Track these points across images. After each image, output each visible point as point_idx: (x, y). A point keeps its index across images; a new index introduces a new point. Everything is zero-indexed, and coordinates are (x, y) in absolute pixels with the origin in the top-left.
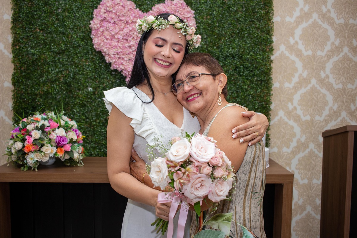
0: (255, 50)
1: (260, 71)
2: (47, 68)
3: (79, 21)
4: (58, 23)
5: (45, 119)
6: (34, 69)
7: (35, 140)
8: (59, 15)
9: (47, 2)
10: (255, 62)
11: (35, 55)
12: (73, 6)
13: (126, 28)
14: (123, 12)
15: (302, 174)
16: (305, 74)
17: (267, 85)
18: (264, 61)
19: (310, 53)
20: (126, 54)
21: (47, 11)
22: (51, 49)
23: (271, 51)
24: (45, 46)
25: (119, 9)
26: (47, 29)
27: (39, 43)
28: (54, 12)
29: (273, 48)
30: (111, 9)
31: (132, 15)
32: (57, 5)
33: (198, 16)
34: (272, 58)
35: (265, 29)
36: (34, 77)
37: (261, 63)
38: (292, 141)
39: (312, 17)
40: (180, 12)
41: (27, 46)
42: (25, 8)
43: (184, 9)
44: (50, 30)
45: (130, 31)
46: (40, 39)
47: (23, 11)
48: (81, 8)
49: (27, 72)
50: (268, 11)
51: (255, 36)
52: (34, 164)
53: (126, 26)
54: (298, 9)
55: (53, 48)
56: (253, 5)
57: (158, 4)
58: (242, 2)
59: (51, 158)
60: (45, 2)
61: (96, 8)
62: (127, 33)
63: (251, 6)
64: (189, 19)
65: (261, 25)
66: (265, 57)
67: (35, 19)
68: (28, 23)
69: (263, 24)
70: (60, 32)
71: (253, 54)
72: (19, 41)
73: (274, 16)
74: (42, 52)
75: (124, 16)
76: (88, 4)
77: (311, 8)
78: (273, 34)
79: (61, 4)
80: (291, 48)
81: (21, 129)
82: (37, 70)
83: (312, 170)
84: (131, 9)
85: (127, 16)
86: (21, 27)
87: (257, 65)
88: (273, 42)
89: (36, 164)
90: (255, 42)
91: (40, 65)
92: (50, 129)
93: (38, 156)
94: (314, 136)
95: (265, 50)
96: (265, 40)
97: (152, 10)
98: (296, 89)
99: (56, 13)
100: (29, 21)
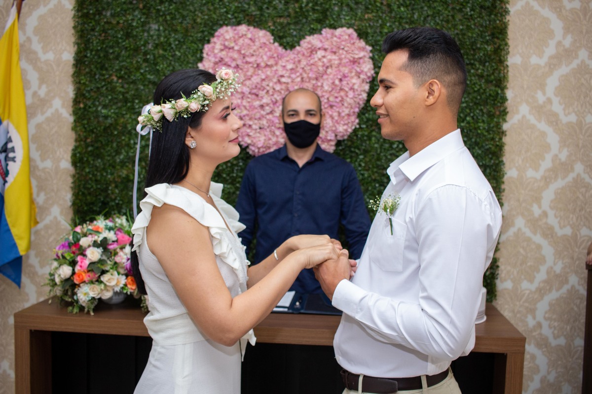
0: (475, 113)
1: (483, 149)
2: (127, 139)
3: (181, 64)
4: (146, 67)
5: (110, 229)
6: (107, 142)
7: (92, 263)
8: (149, 54)
9: (130, 33)
10: (475, 134)
11: (109, 119)
12: (172, 40)
13: (256, 75)
14: (252, 48)
15: (555, 328)
16: (564, 156)
17: (495, 174)
18: (491, 132)
19: (573, 118)
20: (256, 119)
21: (130, 46)
22: (134, 109)
23: (503, 115)
24: (124, 104)
25: (245, 45)
26: (129, 77)
27: (116, 98)
28: (141, 49)
29: (507, 110)
30: (232, 45)
31: (266, 54)
32: (146, 38)
33: (378, 55)
34: (505, 127)
35: (492, 77)
36: (106, 154)
37: (485, 136)
38: (538, 271)
39: (577, 57)
40: (346, 49)
41: (97, 103)
42: (95, 42)
43: (354, 44)
44: (134, 78)
45: (263, 80)
46: (117, 93)
47: (91, 48)
48: (184, 42)
49: (96, 145)
50: (499, 47)
51: (476, 89)
52: (89, 302)
53: (256, 73)
54: (552, 43)
55: (137, 107)
56: (472, 37)
57: (310, 35)
58: (454, 31)
59: (116, 293)
60: (127, 33)
61: (209, 42)
62: (258, 83)
63: (469, 38)
64: (361, 61)
65: (485, 70)
66: (492, 125)
67: (110, 60)
68: (98, 66)
69: (489, 69)
70: (150, 82)
71: (472, 121)
72: (84, 95)
73: (509, 56)
74: (121, 114)
75: (253, 55)
76: (196, 35)
77: (576, 40)
78: (508, 86)
79: (152, 36)
80: (540, 110)
81: (71, 244)
82: (112, 142)
83: (574, 322)
84: (265, 43)
85: (259, 55)
86: (87, 73)
87: (478, 140)
88: (507, 100)
89: (92, 303)
90: (474, 100)
91: (116, 135)
92: (118, 245)
93: (95, 289)
94: (577, 262)
95: (491, 113)
96: (493, 96)
97: (299, 45)
98: (548, 180)
99: (143, 51)
100: (101, 62)
